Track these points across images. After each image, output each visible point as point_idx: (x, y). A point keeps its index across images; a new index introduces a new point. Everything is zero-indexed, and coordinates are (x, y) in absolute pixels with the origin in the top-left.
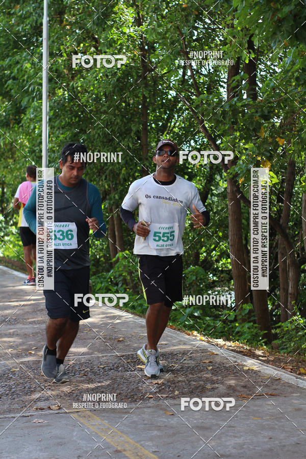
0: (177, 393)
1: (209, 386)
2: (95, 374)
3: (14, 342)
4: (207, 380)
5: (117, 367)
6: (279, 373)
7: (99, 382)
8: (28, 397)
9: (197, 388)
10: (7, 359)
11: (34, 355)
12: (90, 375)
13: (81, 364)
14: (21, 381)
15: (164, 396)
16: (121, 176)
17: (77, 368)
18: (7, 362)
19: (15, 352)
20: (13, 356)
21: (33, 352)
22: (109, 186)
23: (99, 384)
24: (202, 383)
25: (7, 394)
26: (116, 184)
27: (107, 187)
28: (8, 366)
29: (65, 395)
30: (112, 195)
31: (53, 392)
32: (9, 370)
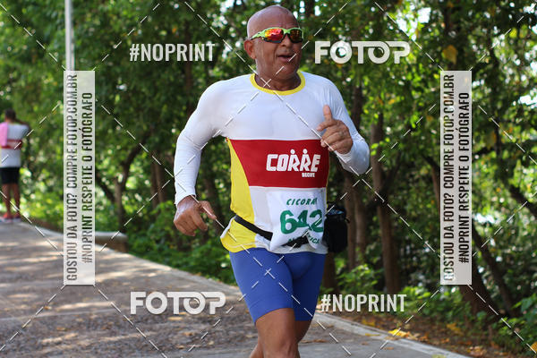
0: (211, 343)
1: (250, 335)
2: (120, 327)
3: (29, 298)
4: (249, 329)
5: (147, 320)
6: (333, 320)
7: (123, 335)
8: (38, 352)
9: (236, 337)
10: (18, 316)
11: (51, 310)
12: (114, 329)
13: (105, 318)
14: (33, 336)
15: (197, 346)
16: (162, 115)
17: (99, 322)
18: (19, 319)
19: (28, 308)
20: (25, 312)
21: (50, 308)
22: (148, 126)
23: (123, 337)
24: (242, 332)
25: (15, 350)
26: (156, 125)
27: (145, 128)
28: (18, 322)
29: (82, 349)
30: (151, 138)
31: (68, 347)
32: (20, 326)
